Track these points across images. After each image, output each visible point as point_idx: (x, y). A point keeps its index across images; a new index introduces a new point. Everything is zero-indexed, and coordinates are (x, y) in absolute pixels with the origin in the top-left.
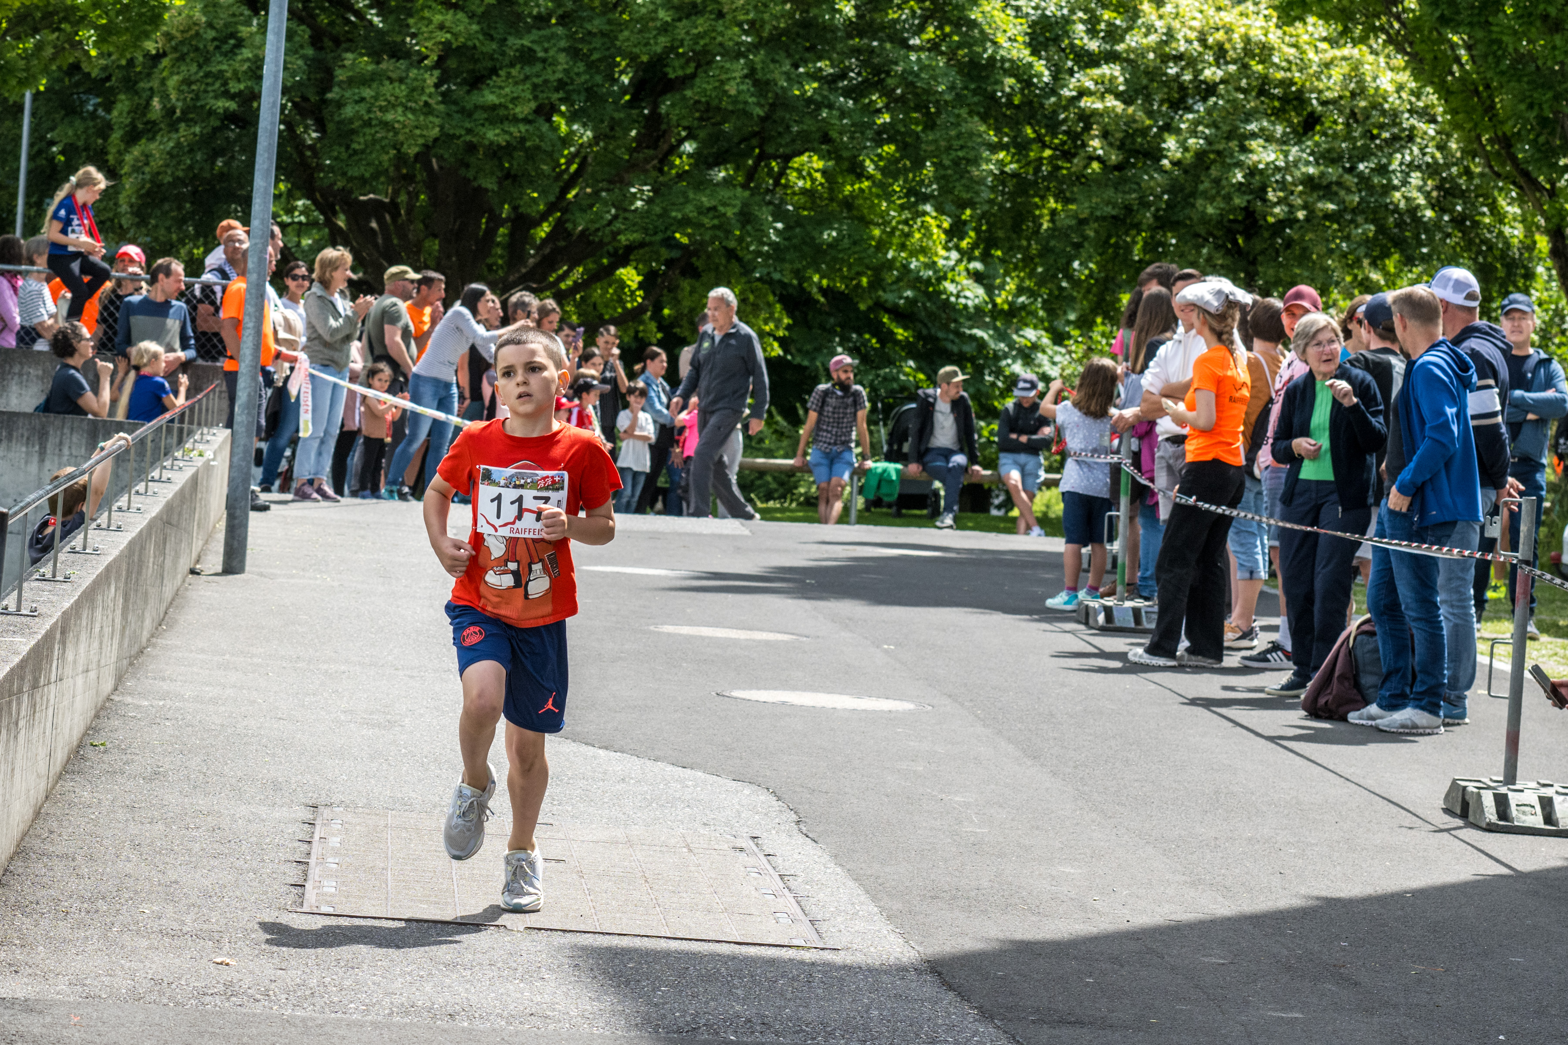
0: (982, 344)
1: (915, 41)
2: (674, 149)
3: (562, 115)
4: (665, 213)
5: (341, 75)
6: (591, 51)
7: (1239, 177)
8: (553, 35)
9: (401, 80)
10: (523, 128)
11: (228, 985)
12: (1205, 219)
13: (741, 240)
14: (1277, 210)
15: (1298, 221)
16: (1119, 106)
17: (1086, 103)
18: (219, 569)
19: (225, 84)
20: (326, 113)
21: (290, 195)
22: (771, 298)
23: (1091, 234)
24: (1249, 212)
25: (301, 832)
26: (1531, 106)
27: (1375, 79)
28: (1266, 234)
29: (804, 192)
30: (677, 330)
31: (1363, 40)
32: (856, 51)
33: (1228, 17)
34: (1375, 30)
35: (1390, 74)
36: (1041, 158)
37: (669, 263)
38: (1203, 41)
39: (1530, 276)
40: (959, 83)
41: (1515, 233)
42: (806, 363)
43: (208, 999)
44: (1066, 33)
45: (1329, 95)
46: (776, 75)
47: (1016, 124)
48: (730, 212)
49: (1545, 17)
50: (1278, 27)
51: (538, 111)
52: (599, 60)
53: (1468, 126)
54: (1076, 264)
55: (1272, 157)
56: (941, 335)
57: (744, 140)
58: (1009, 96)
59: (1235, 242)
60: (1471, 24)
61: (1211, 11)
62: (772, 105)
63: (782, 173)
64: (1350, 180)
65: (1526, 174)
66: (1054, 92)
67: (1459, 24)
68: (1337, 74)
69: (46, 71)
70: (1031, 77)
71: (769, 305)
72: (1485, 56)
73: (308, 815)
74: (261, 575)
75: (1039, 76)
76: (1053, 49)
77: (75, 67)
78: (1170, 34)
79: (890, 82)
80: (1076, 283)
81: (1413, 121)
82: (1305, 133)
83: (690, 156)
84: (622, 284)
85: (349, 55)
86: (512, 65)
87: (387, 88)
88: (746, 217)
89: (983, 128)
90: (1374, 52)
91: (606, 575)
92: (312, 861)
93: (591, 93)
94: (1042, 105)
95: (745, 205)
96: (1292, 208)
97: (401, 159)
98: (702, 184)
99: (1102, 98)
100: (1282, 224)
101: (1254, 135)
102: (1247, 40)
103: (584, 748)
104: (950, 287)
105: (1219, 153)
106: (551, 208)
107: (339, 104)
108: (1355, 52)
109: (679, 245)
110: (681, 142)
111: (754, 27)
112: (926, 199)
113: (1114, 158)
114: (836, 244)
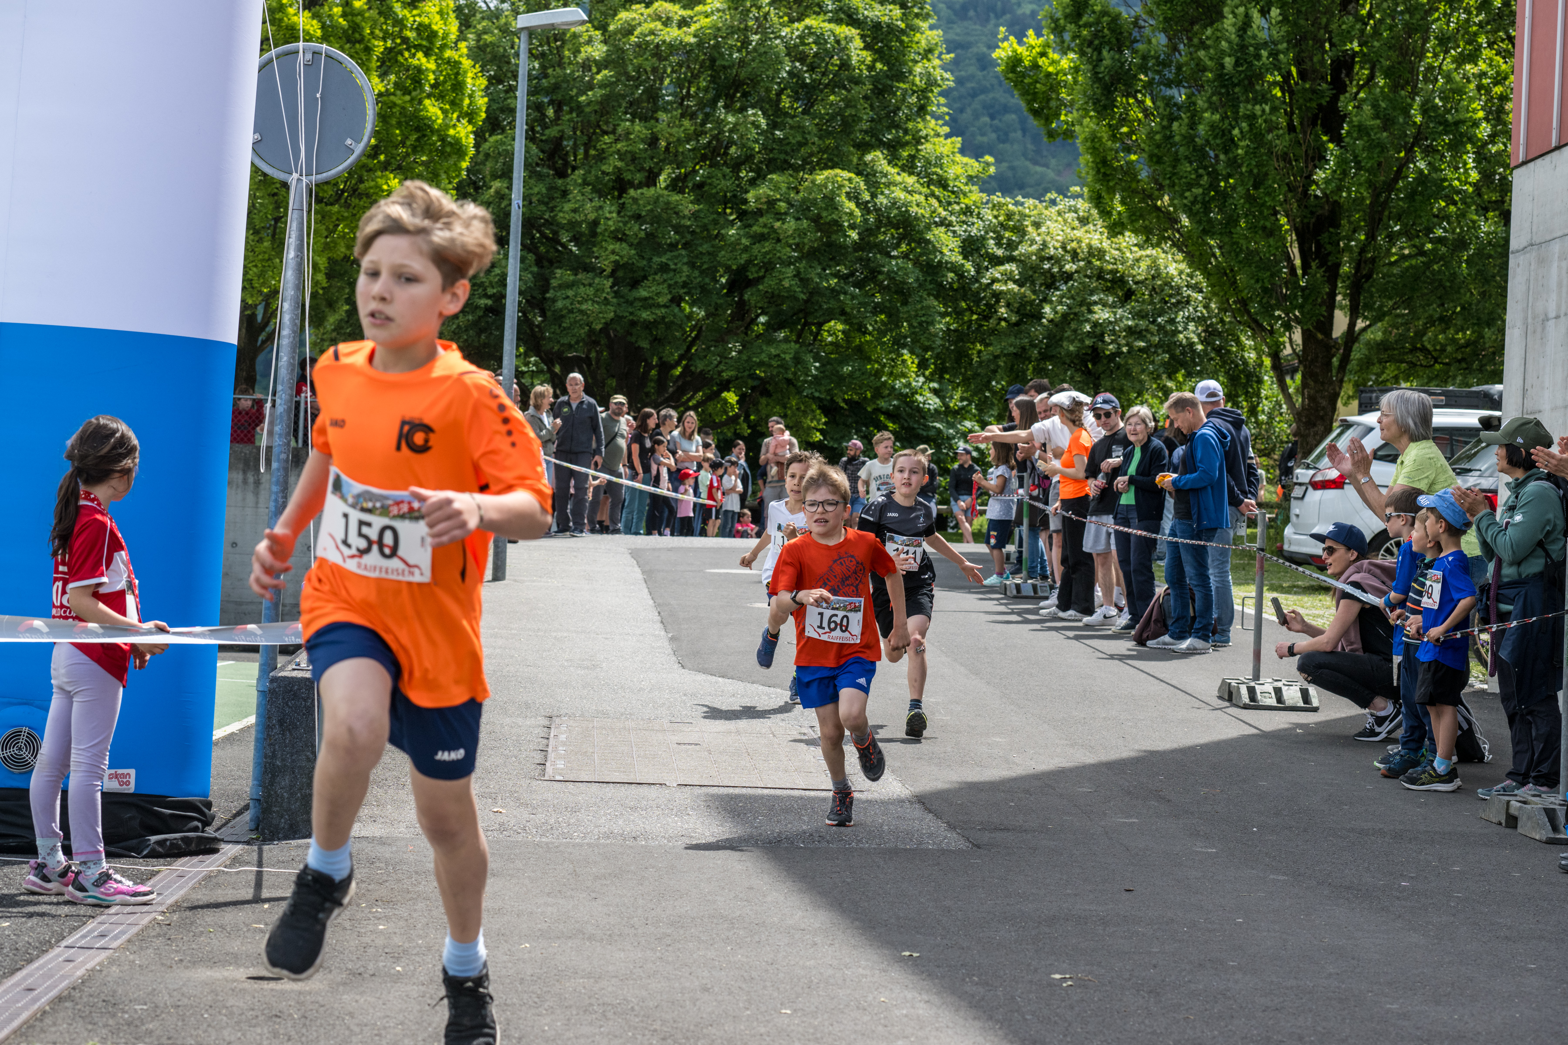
0: (939, 431)
1: (894, 253)
2: (753, 321)
3: (687, 302)
4: (750, 358)
5: (554, 283)
6: (702, 264)
7: (1088, 328)
8: (680, 255)
9: (590, 285)
10: (663, 311)
11: (501, 824)
12: (1069, 354)
13: (795, 374)
14: (1111, 347)
15: (1123, 353)
16: (1015, 288)
17: (996, 286)
18: (490, 578)
19: (485, 290)
20: (546, 306)
21: (526, 355)
22: (814, 407)
23: (1002, 364)
24: (1094, 349)
25: (543, 732)
26: (1257, 281)
27: (1166, 267)
28: (1105, 361)
29: (831, 343)
30: (759, 428)
31: (1158, 245)
32: (860, 259)
33: (1078, 233)
34: (1166, 239)
35: (1174, 265)
36: (971, 320)
37: (753, 388)
38: (1064, 248)
39: (1260, 381)
40: (921, 278)
41: (1251, 356)
42: (836, 446)
43: (489, 833)
44: (983, 246)
45: (1139, 278)
46: (813, 276)
47: (955, 301)
48: (788, 357)
49: (1264, 228)
50: (1108, 238)
51: (672, 300)
52: (707, 269)
53: (1221, 294)
54: (994, 383)
55: (1107, 315)
56: (916, 426)
57: (794, 314)
58: (951, 284)
59: (1087, 366)
60: (1221, 234)
61: (1069, 230)
62: (811, 293)
63: (818, 333)
64: (1153, 328)
65: (1256, 322)
66: (977, 281)
67: (1214, 234)
68: (1143, 265)
70: (964, 272)
71: (813, 411)
72: (1230, 252)
73: (547, 723)
74: (515, 581)
75: (969, 271)
76: (976, 255)
78: (1045, 244)
79: (880, 277)
80: (994, 393)
81: (1189, 292)
82: (1126, 301)
83: (763, 324)
84: (725, 401)
85: (559, 271)
86: (656, 274)
87: (582, 290)
88: (797, 360)
89: (936, 303)
90: (1164, 252)
91: (720, 574)
92: (550, 749)
93: (703, 289)
94: (970, 289)
95: (796, 353)
96: (1119, 346)
97: (592, 331)
98: (771, 341)
99: (1006, 283)
100: (1114, 355)
101: (1095, 303)
102: (1090, 247)
103: (710, 677)
104: (920, 398)
105: (1075, 314)
106: (682, 357)
107: (554, 301)
108: (1154, 252)
109: (758, 378)
110: (758, 316)
111: (798, 247)
112: (904, 346)
113: (1014, 319)
114: (851, 375)
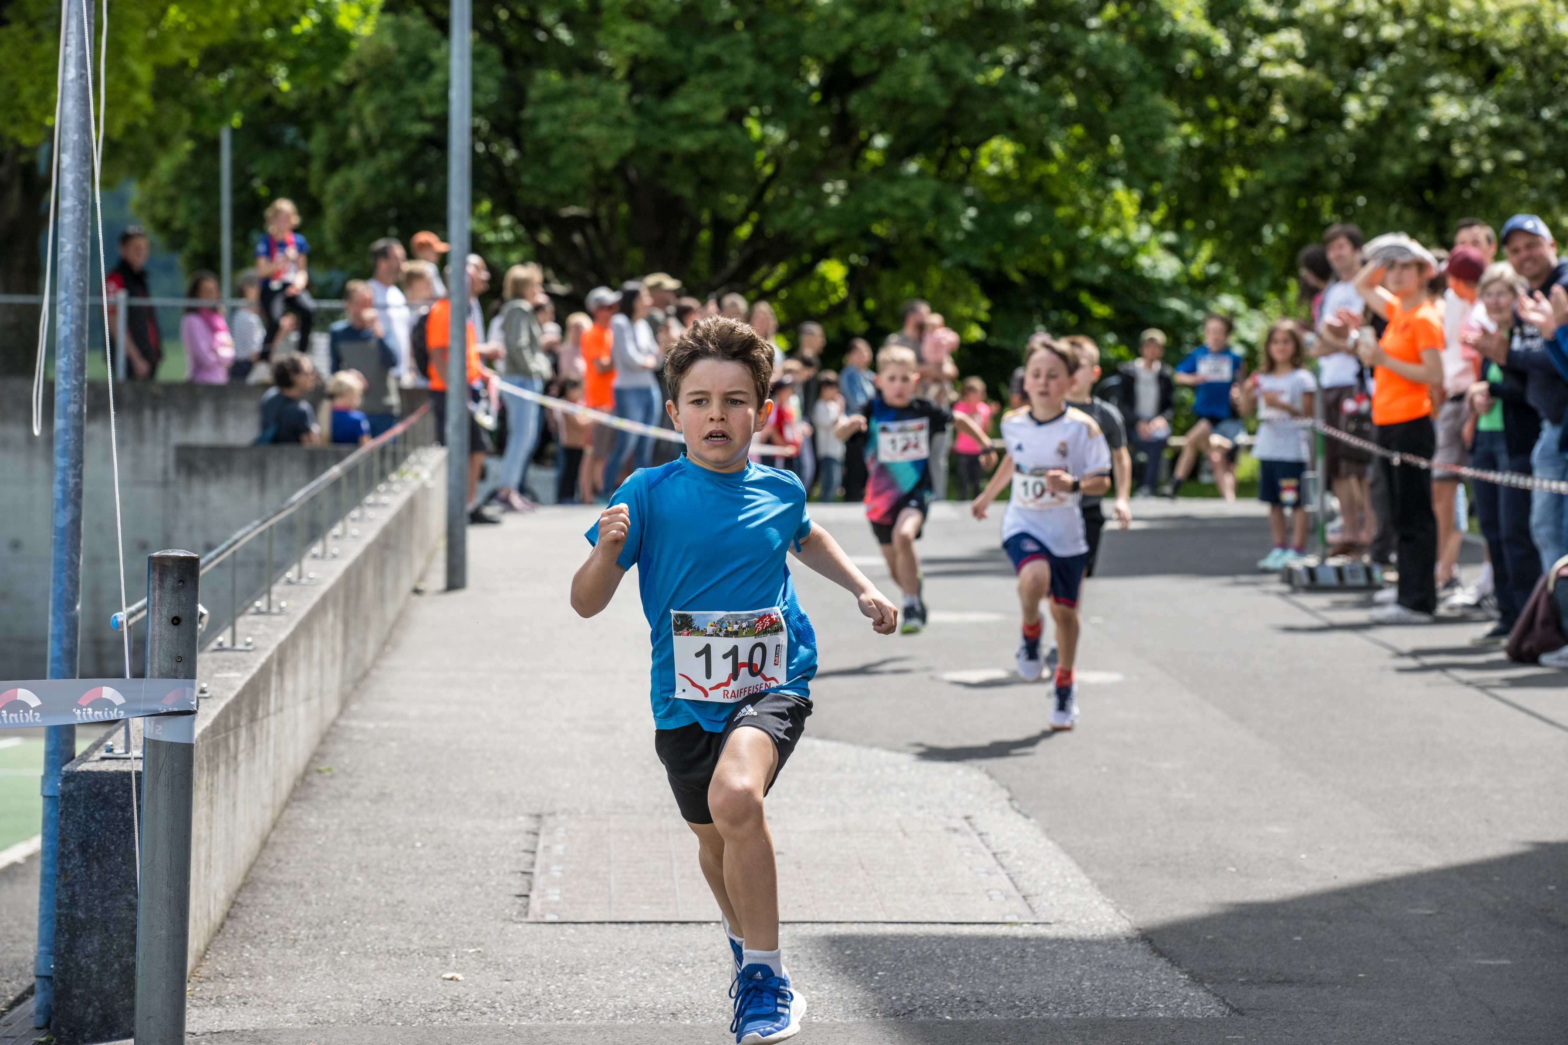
0: (1179, 315)
2: (866, 144)
3: (754, 118)
4: (861, 206)
5: (534, 93)
6: (776, 53)
7: (1423, 133)
8: (739, 41)
9: (594, 95)
10: (715, 134)
12: (1392, 178)
13: (935, 229)
14: (1463, 163)
15: (1484, 172)
16: (1299, 71)
17: (1267, 71)
18: (442, 586)
19: (420, 108)
20: (523, 132)
21: (491, 214)
22: (972, 283)
23: (1279, 200)
24: (1435, 167)
25: (526, 842)
27: (1554, 23)
28: (1454, 188)
29: (995, 178)
30: (884, 320)
32: (1038, 35)
36: (1226, 129)
37: (870, 255)
40: (1141, 63)
42: (1007, 345)
45: (1509, 44)
46: (960, 66)
47: (1198, 97)
48: (923, 202)
51: (728, 116)
52: (785, 61)
55: (1456, 110)
56: (1139, 310)
57: (932, 131)
58: (1191, 71)
59: (1423, 197)
62: (957, 95)
63: (972, 160)
64: (1535, 128)
66: (1234, 62)
68: (1516, 22)
69: (239, 106)
70: (1211, 48)
71: (967, 291)
73: (532, 825)
74: (484, 588)
75: (1219, 47)
76: (1231, 19)
77: (268, 101)
79: (1072, 64)
82: (1487, 84)
83: (881, 149)
84: (823, 280)
85: (540, 76)
86: (701, 73)
87: (580, 103)
88: (939, 206)
89: (1166, 102)
93: (780, 94)
94: (1223, 77)
95: (937, 194)
96: (1478, 161)
97: (598, 173)
98: (895, 178)
99: (1283, 64)
100: (1469, 176)
101: (1434, 91)
104: (1144, 261)
105: (1402, 110)
106: (750, 209)
107: (534, 123)
109: (877, 238)
110: (871, 135)
111: (933, 19)
112: (1115, 176)
113: (1298, 123)
114: (1028, 228)
